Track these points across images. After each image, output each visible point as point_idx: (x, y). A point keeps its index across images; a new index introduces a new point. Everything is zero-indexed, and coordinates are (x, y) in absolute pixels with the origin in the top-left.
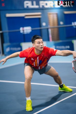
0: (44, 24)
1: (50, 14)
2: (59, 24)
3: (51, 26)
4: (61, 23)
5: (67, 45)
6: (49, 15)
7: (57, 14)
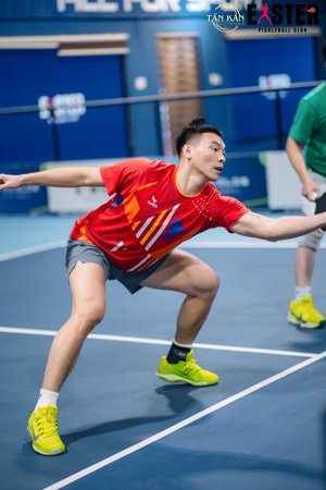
0: (141, 83)
1: (165, 39)
2: (202, 83)
3: (169, 90)
4: (215, 79)
5: (240, 175)
6: (161, 44)
7: (195, 39)
